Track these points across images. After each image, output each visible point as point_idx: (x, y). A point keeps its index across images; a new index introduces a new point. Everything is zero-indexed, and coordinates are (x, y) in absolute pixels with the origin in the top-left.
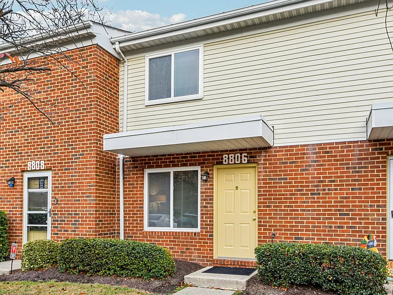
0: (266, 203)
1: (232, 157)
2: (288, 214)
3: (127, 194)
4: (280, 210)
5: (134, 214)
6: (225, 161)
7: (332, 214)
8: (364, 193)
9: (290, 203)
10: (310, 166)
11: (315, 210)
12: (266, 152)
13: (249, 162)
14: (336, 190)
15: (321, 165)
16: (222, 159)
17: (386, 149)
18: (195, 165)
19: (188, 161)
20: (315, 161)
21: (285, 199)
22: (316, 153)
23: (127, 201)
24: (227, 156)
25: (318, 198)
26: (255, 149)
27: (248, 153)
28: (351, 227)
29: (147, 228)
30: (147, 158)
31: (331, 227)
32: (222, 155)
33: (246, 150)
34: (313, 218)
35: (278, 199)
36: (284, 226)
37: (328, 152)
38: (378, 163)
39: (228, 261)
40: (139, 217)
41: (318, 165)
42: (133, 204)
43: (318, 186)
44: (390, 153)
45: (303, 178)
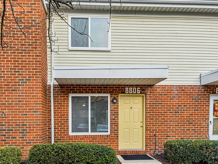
0: (151, 117)
1: (131, 89)
2: (163, 123)
3: (56, 111)
4: (158, 121)
5: (62, 124)
6: (127, 92)
7: (185, 123)
8: (200, 112)
9: (164, 117)
10: (174, 97)
11: (176, 121)
12: (151, 88)
13: (141, 93)
14: (187, 110)
15: (180, 97)
16: (125, 90)
17: (210, 90)
18: (107, 93)
19: (102, 90)
20: (177, 95)
21: (161, 115)
22: (177, 90)
23: (57, 115)
24: (128, 88)
25: (178, 115)
26: (145, 85)
27: (140, 88)
28: (193, 130)
29: (71, 133)
30: (72, 86)
31: (184, 130)
32: (125, 88)
33: (139, 85)
34: (176, 125)
35: (157, 115)
36: (161, 130)
37: (183, 90)
38: (206, 97)
39: (128, 151)
40: (66, 126)
41: (178, 97)
42: (61, 117)
43: (178, 108)
44: (211, 93)
45: (171, 104)
